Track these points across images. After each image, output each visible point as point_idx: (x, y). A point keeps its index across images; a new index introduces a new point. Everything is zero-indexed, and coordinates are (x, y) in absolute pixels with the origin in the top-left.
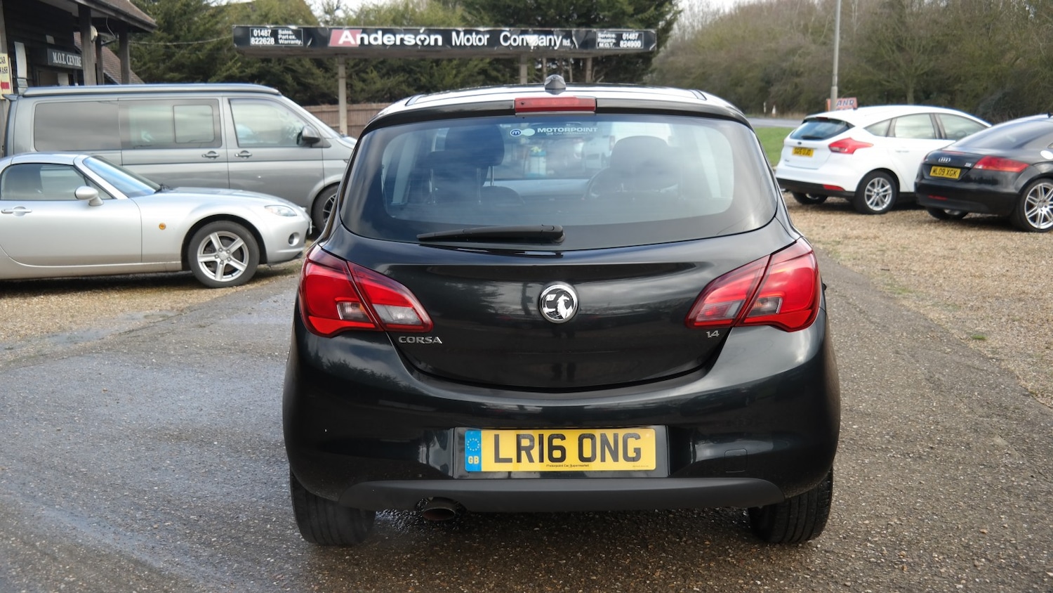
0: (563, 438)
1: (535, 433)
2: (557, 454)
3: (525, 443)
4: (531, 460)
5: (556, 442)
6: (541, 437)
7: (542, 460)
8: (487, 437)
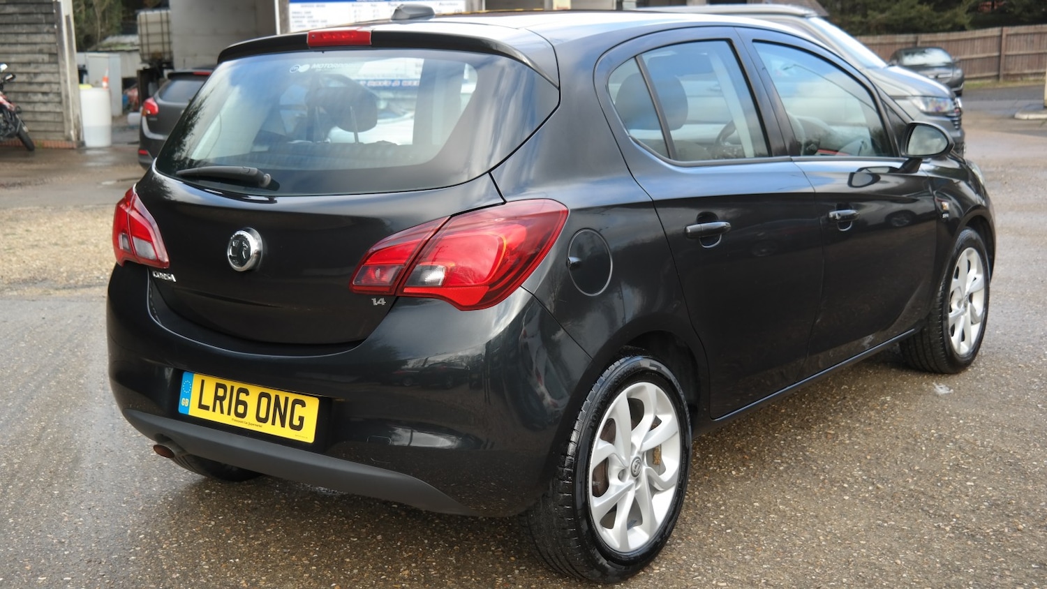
0: (247, 394)
1: (229, 384)
2: (241, 409)
3: (221, 392)
4: (222, 412)
5: (243, 397)
6: (232, 388)
7: (229, 413)
8: (197, 379)
